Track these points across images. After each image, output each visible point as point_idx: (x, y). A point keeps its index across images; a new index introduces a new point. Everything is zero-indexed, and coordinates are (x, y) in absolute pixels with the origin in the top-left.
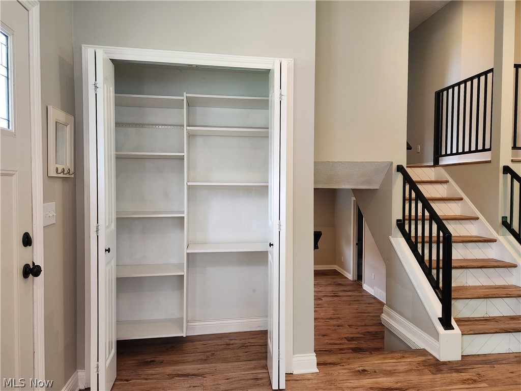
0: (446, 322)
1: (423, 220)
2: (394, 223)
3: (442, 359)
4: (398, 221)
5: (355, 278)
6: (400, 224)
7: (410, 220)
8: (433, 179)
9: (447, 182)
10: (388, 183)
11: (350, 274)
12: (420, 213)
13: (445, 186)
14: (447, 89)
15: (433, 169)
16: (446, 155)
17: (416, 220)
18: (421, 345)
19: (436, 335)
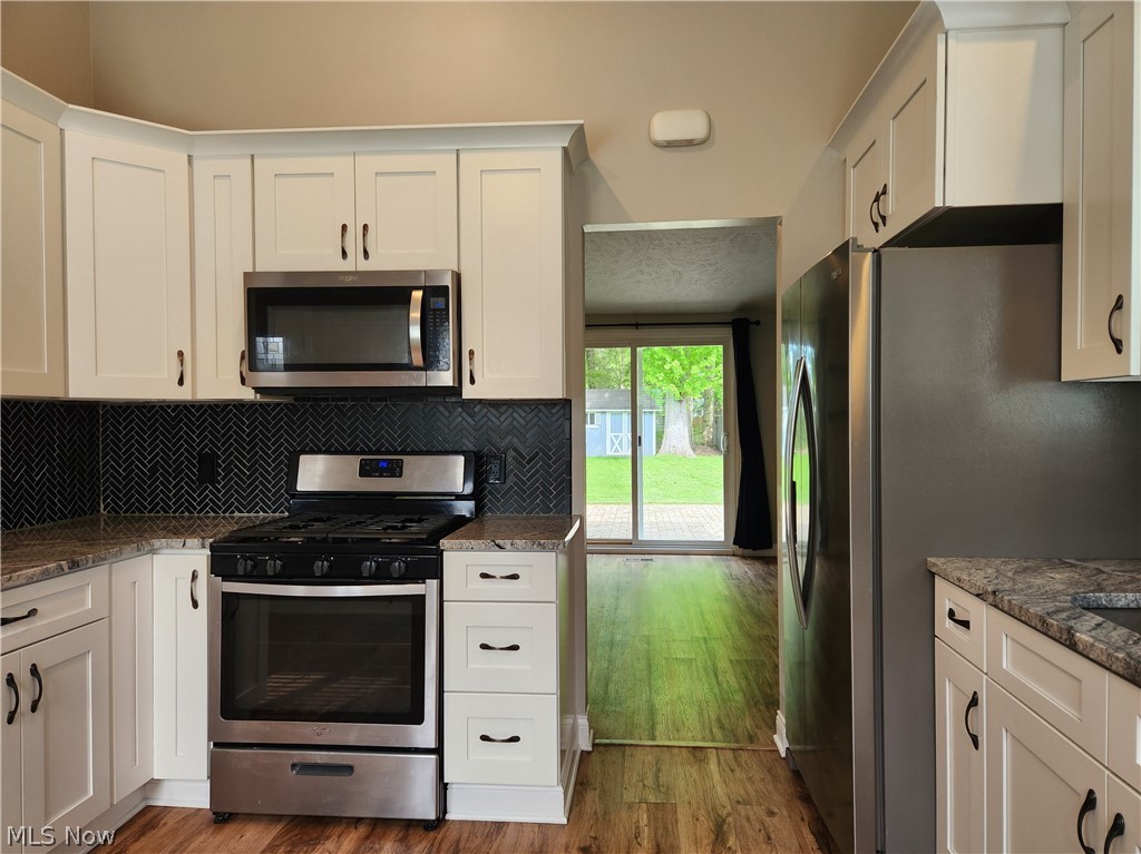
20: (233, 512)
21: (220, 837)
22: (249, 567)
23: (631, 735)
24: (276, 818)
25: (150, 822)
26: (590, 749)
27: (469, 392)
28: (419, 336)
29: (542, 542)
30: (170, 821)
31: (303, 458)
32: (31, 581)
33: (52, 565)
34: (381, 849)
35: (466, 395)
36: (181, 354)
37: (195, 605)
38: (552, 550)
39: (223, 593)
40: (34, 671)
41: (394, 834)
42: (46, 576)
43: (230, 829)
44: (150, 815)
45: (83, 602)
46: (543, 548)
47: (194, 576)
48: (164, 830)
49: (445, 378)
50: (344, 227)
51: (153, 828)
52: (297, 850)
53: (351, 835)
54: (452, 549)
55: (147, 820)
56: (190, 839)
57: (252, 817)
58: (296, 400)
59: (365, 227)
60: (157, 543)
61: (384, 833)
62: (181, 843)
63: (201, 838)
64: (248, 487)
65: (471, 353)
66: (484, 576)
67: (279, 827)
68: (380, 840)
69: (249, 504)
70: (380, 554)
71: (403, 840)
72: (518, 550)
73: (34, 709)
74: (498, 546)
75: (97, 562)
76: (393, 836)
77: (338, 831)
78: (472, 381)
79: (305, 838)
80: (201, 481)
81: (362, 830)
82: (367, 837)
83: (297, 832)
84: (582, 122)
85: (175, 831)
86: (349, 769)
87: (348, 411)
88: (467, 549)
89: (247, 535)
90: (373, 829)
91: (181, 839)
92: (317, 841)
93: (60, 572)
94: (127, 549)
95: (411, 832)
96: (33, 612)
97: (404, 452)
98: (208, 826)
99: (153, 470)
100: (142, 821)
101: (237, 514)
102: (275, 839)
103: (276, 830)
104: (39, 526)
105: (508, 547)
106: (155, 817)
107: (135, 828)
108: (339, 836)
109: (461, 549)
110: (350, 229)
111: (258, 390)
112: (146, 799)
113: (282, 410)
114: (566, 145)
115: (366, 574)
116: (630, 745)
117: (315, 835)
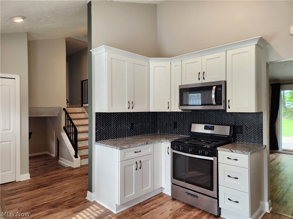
0: (76, 156)
1: (71, 126)
2: (62, 128)
3: (74, 167)
4: (64, 127)
5: (56, 156)
6: (64, 128)
7: (67, 127)
8: (81, 112)
9: (84, 113)
10: (60, 114)
11: (54, 154)
12: (70, 124)
13: (84, 114)
14: (84, 81)
15: (81, 108)
16: (85, 103)
17: (69, 127)
18: (69, 165)
19: (72, 161)
20: (180, 135)
21: (172, 203)
22: (182, 149)
23: (285, 213)
24: (183, 203)
25: (161, 196)
26: (269, 213)
27: (228, 111)
28: (214, 97)
29: (244, 152)
30: (165, 196)
31: (193, 125)
32: (140, 146)
33: (143, 143)
34: (203, 217)
35: (227, 111)
36: (168, 103)
37: (169, 154)
38: (247, 154)
39: (173, 152)
40: (140, 162)
41: (207, 215)
42: (142, 145)
43: (175, 202)
44: (162, 194)
45: (149, 150)
46: (244, 153)
47: (168, 148)
48: (163, 198)
49: (222, 107)
50: (199, 73)
51: (161, 197)
52: (185, 211)
53: (198, 212)
54: (220, 150)
55: (161, 195)
56: (167, 201)
57: (179, 201)
58: (192, 111)
59: (204, 72)
60: (162, 140)
61: (205, 214)
62: (165, 202)
63: (169, 202)
64: (183, 130)
65: (229, 101)
66: (228, 158)
67: (184, 205)
68: (203, 215)
69: (183, 133)
70: (203, 149)
71: (208, 217)
72: (237, 153)
73: (140, 168)
74: (232, 151)
75: (151, 143)
76: (206, 216)
77: (195, 210)
78: (229, 108)
79: (188, 209)
80: (174, 127)
81: (200, 212)
82: (201, 214)
83: (186, 207)
84: (261, 36)
85: (165, 199)
86: (197, 197)
87: (203, 114)
88: (223, 151)
89: (178, 141)
90: (203, 212)
91: (165, 201)
92: (190, 210)
93: (145, 144)
94: (157, 141)
95: (211, 216)
96: (140, 151)
97: (215, 124)
98: (171, 200)
99: (166, 125)
100: (160, 195)
101: (181, 135)
102: (182, 207)
103: (183, 205)
104: (147, 134)
105: (234, 152)
106: (162, 195)
107: (159, 196)
108: (195, 211)
109: (222, 151)
110: (201, 74)
111: (182, 110)
112: (161, 191)
113: (189, 113)
114: (257, 43)
115: (199, 153)
116: (284, 216)
117: (190, 209)
